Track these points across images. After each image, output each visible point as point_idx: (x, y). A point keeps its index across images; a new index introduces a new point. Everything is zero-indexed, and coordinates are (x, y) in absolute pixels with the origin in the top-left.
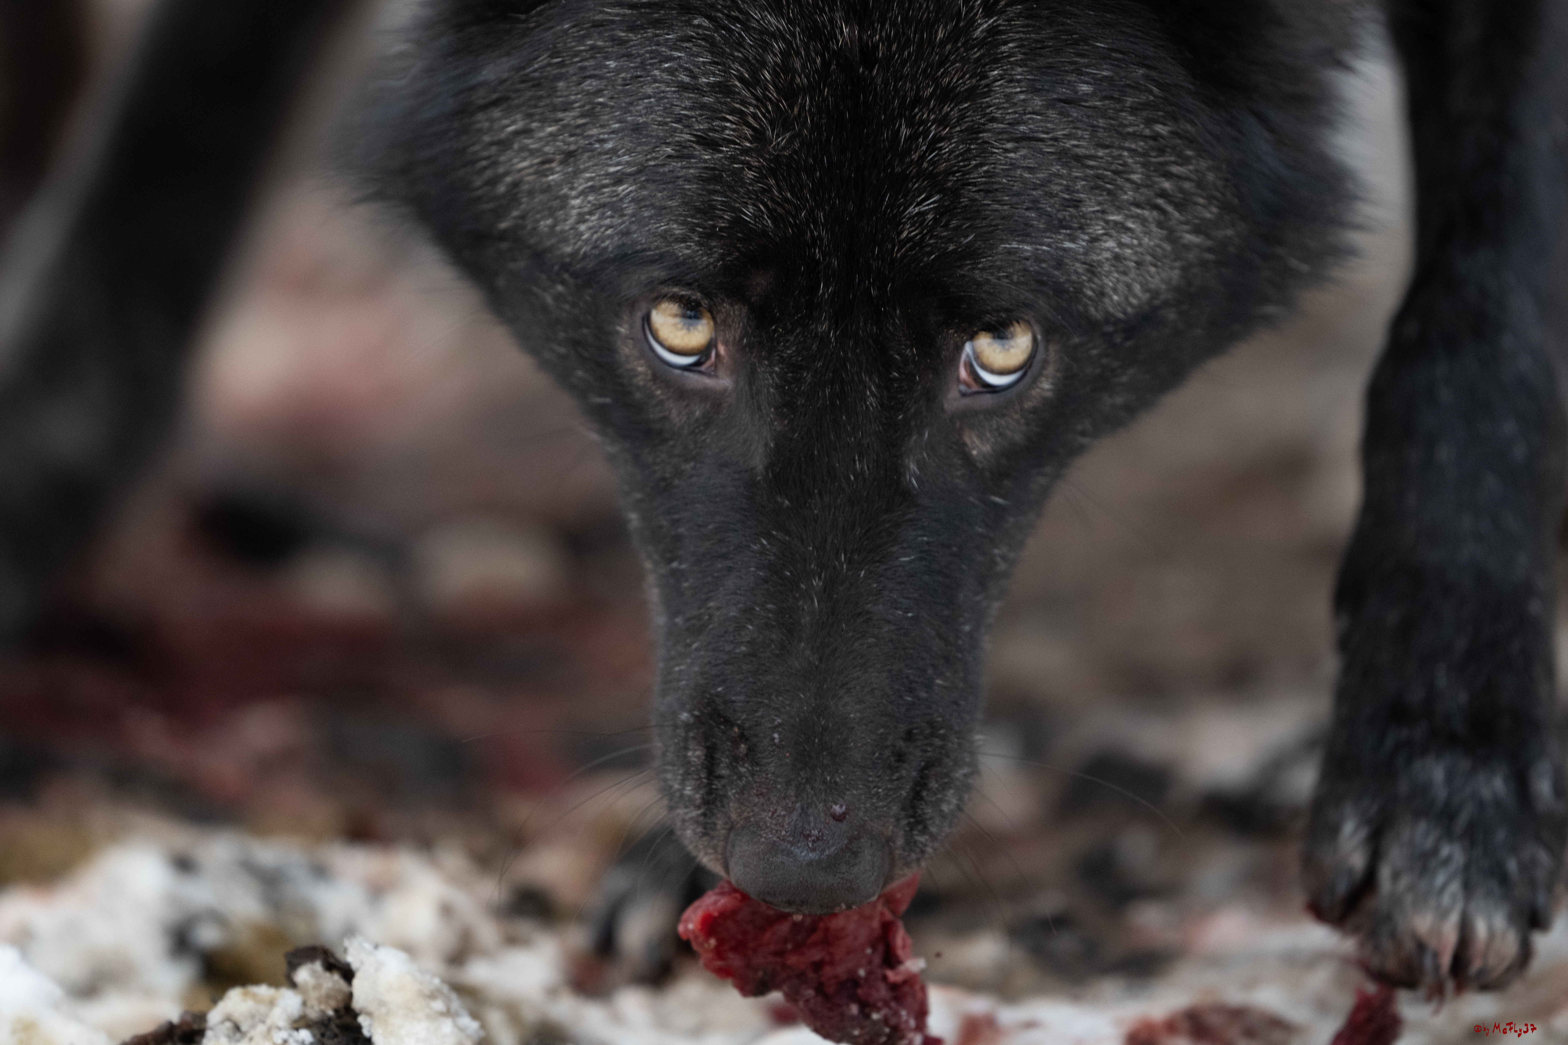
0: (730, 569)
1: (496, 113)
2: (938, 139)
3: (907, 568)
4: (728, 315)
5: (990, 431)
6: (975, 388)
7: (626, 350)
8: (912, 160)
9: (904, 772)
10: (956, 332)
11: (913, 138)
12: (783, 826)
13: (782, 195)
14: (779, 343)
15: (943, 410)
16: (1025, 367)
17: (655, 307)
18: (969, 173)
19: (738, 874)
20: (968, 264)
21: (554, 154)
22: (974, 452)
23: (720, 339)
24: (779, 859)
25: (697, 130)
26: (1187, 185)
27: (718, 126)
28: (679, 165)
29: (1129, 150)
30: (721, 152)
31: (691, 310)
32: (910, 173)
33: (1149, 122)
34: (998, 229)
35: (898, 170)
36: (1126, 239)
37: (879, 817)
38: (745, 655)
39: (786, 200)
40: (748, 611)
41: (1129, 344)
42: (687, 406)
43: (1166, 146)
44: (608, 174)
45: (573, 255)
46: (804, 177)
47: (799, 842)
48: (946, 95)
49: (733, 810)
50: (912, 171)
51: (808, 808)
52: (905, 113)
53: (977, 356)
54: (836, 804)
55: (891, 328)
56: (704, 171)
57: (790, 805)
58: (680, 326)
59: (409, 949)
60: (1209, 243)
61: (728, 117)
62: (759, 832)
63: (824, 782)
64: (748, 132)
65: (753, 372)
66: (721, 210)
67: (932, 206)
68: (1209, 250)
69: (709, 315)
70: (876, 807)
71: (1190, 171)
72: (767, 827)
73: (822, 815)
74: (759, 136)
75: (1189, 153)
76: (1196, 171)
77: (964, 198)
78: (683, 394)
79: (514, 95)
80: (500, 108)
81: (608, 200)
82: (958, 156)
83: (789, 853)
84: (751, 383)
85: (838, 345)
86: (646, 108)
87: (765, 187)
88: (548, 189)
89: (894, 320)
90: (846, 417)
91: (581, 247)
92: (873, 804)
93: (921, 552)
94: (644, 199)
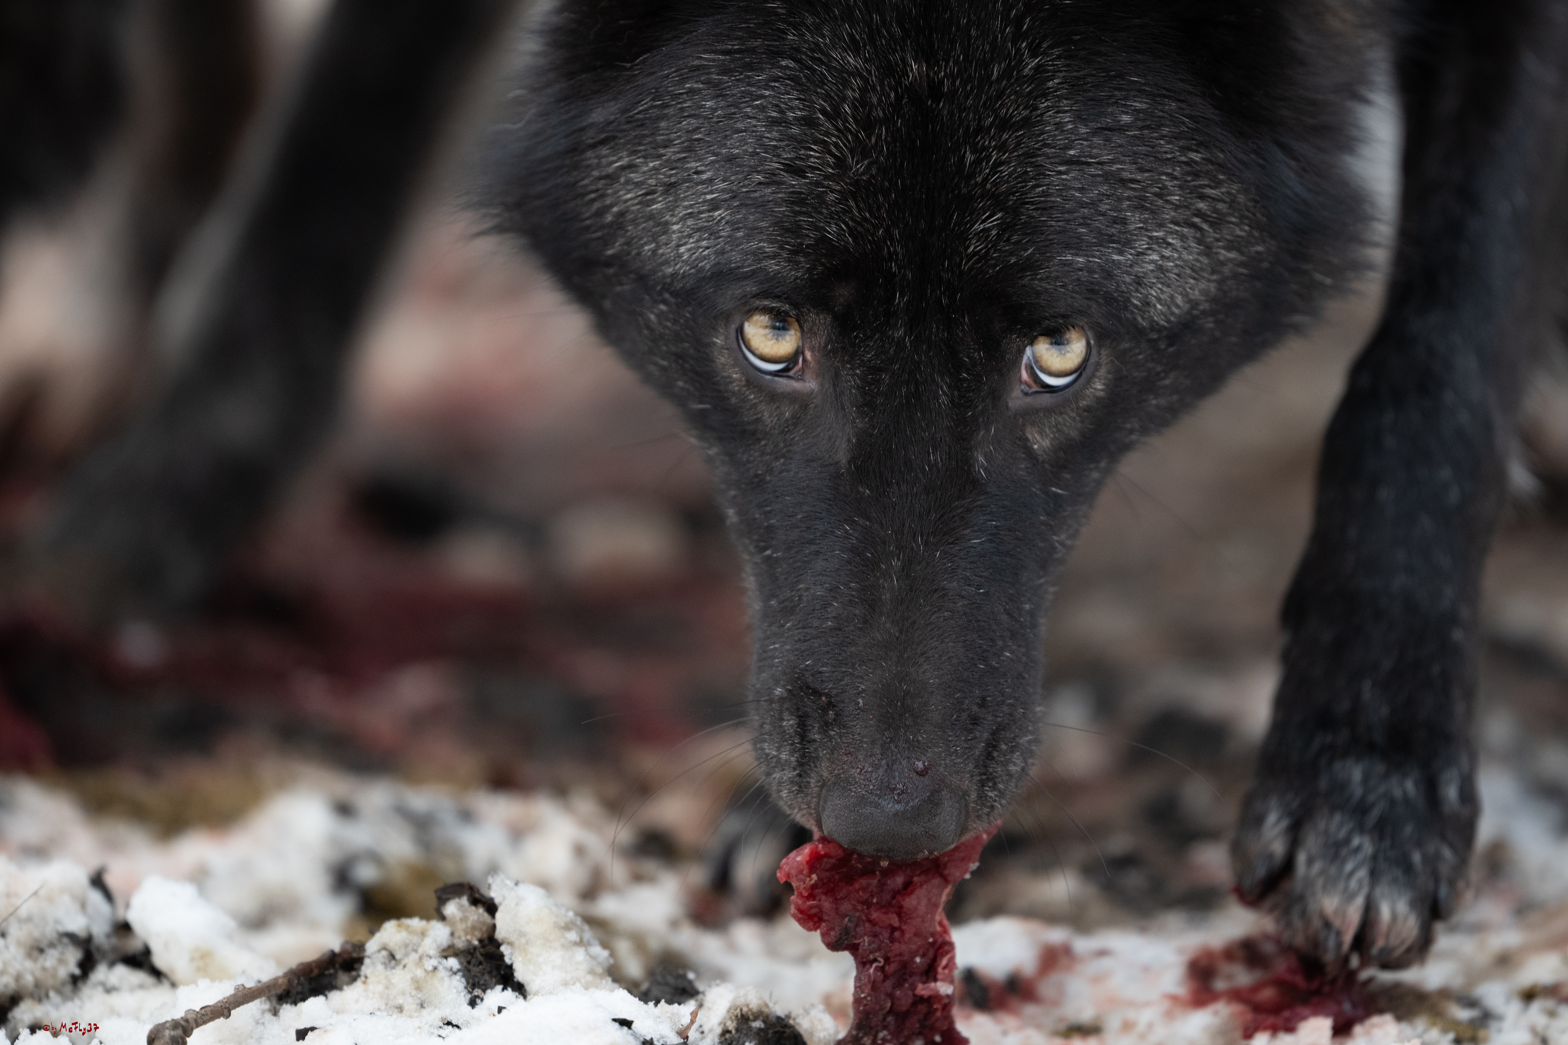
0: (817, 553)
1: (604, 151)
2: (998, 164)
3: (978, 549)
4: (814, 323)
5: (1049, 428)
6: (1035, 388)
7: (722, 359)
8: (976, 183)
9: (978, 734)
10: (1018, 337)
11: (977, 162)
12: (870, 781)
13: (861, 215)
14: (860, 347)
15: (1007, 407)
16: (1080, 369)
17: (748, 319)
18: (1026, 194)
19: (830, 825)
20: (1028, 276)
21: (656, 186)
22: (1036, 447)
23: (807, 345)
24: (868, 810)
25: (785, 159)
26: (1220, 206)
27: (804, 155)
28: (770, 190)
29: (1167, 174)
30: (807, 177)
31: (780, 322)
32: (975, 194)
33: (1184, 149)
34: (1054, 243)
35: (964, 191)
36: (1167, 253)
37: (957, 773)
38: (831, 629)
39: (865, 219)
40: (834, 589)
41: (1171, 350)
42: (777, 407)
43: (1200, 171)
44: (705, 201)
45: (673, 275)
46: (881, 199)
47: (885, 795)
48: (1004, 124)
49: (824, 769)
50: (977, 191)
51: (893, 765)
52: (969, 140)
53: (1037, 361)
54: (919, 760)
55: (960, 334)
56: (790, 195)
57: (876, 762)
58: (770, 336)
59: (545, 885)
60: (1243, 258)
61: (813, 146)
62: (849, 787)
63: (907, 741)
64: (831, 160)
65: (837, 375)
66: (807, 229)
67: (996, 223)
68: (1242, 264)
69: (796, 325)
70: (955, 764)
71: (1222, 193)
72: (856, 783)
73: (906, 770)
74: (840, 163)
75: (1221, 177)
76: (1228, 193)
77: (1023, 215)
78: (774, 397)
79: (619, 135)
80: (607, 147)
81: (706, 224)
82: (1016, 178)
83: (877, 805)
84: (834, 386)
85: (913, 349)
86: (740, 141)
87: (846, 208)
88: (651, 217)
89: (963, 327)
90: (920, 414)
91: (681, 268)
92: (952, 760)
93: (991, 534)
94: (738, 222)
